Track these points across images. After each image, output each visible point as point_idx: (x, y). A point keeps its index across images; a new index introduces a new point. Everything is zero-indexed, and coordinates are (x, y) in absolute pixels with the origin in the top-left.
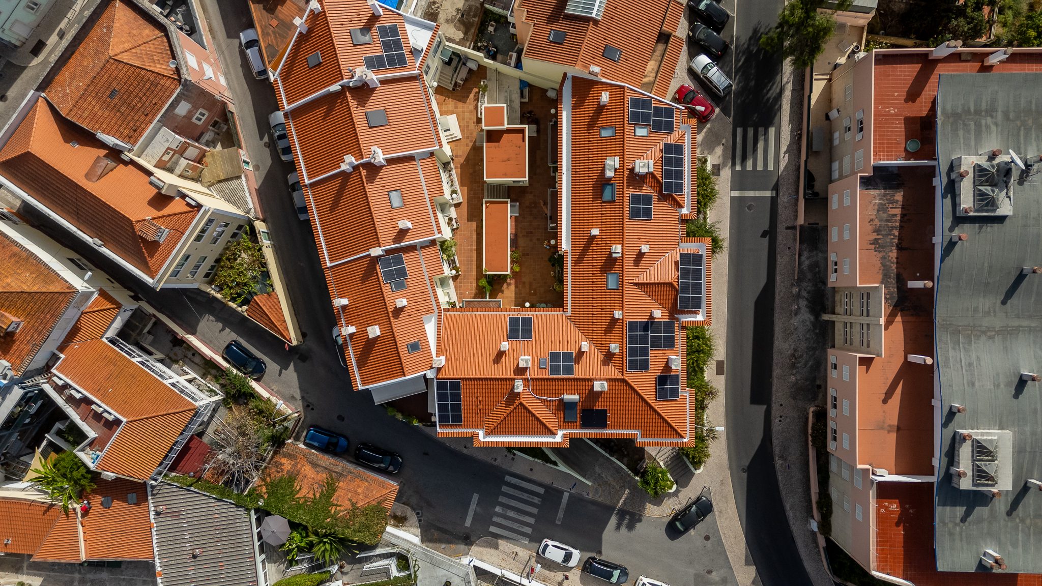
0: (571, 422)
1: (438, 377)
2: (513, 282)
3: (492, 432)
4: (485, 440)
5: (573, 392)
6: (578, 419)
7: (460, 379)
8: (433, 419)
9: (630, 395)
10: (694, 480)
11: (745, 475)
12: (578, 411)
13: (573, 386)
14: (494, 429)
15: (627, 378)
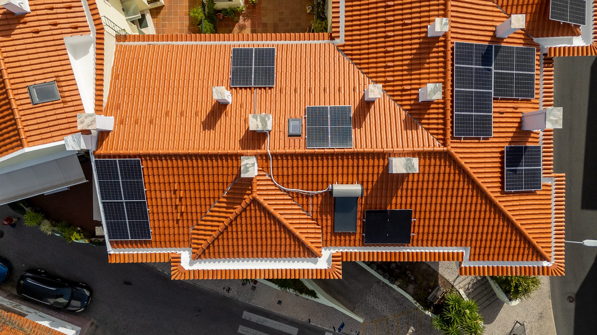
0: (345, 234)
1: (98, 152)
2: (248, 23)
3: (204, 252)
4: (191, 268)
5: (350, 180)
6: (358, 229)
7: (140, 156)
8: (98, 231)
9: (456, 184)
10: (502, 314)
11: (572, 305)
12: (359, 215)
13: (350, 169)
14: (208, 247)
15: (453, 151)
